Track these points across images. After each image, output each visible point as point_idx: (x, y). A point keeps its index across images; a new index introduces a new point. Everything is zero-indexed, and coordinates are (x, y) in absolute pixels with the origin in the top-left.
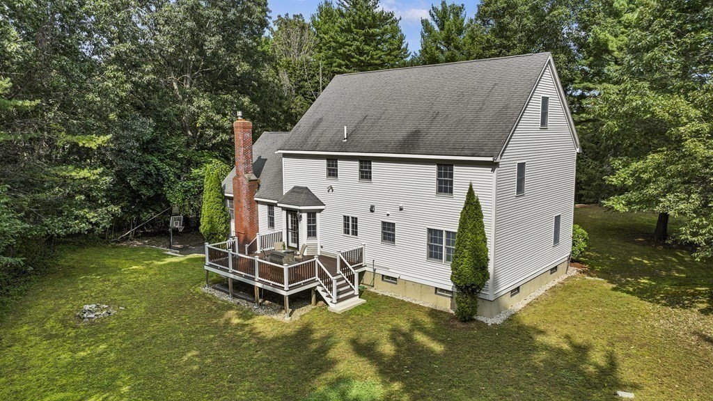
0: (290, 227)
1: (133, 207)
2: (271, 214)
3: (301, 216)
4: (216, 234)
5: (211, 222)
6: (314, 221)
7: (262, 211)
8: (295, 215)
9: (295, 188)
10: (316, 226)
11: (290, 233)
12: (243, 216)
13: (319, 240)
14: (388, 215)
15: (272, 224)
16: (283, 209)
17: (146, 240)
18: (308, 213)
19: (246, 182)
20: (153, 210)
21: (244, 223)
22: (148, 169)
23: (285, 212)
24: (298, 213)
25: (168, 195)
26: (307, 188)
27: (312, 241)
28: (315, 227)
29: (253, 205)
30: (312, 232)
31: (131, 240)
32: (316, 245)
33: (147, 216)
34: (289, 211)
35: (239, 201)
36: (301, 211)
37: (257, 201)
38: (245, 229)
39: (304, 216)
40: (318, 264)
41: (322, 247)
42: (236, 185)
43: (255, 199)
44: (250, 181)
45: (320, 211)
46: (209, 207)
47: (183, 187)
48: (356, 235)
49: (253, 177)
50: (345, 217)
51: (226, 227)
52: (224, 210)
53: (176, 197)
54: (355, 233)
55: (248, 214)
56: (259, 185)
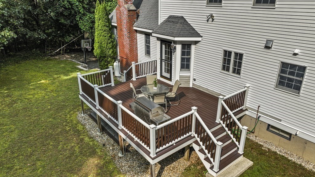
0: (164, 58)
1: (59, 32)
2: (148, 42)
3: (175, 48)
4: (105, 57)
5: (100, 47)
6: (189, 53)
7: (141, 39)
8: (169, 46)
9: (170, 17)
10: (190, 58)
11: (163, 63)
12: (125, 43)
13: (191, 73)
14: (295, 54)
15: (148, 52)
16: (158, 39)
17: (73, 54)
18: (183, 45)
19: (126, 12)
20: (73, 34)
21: (125, 49)
22: (63, 4)
23: (159, 42)
24: (172, 44)
25: (80, 24)
26: (182, 17)
27: (185, 74)
28: (189, 60)
29: (132, 33)
30: (185, 65)
31: (63, 54)
32: (189, 77)
33: (69, 39)
34: (163, 41)
35: (121, 30)
36: (175, 42)
37: (136, 31)
38: (126, 55)
39: (179, 48)
40: (196, 118)
41: (195, 80)
42: (118, 15)
43: (135, 28)
44: (129, 11)
45: (196, 43)
46: (98, 34)
47: (91, 18)
48: (239, 73)
49: (133, 8)
50: (225, 51)
51: (113, 52)
52: (110, 37)
53: (85, 26)
54: (237, 71)
55: (128, 42)
56: (138, 16)
